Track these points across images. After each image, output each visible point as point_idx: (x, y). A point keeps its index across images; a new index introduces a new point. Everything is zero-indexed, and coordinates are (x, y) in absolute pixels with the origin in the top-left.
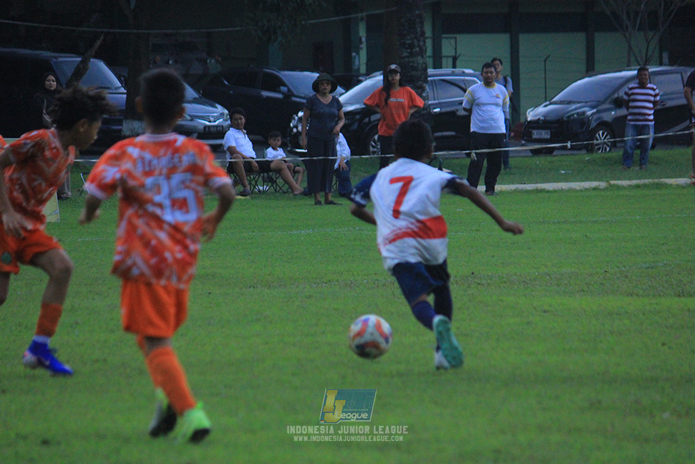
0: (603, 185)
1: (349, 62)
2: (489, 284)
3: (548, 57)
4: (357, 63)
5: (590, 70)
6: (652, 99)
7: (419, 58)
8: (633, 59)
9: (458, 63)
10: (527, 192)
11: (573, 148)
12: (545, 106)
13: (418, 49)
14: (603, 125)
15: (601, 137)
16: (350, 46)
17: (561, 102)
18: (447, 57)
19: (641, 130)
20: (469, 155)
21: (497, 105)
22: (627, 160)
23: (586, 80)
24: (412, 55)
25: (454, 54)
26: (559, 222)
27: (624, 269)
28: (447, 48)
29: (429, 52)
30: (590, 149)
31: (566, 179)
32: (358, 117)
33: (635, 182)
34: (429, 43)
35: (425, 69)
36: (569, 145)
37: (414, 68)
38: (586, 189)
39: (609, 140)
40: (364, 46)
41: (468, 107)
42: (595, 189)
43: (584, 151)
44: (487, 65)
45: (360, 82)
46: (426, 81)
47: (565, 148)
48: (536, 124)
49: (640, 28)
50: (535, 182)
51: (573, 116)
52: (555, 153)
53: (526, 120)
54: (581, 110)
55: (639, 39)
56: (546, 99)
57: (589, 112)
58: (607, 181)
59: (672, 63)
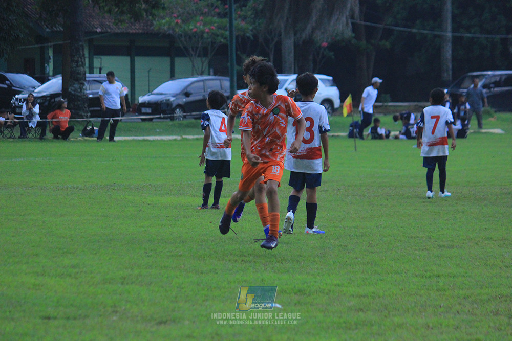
0: (179, 138)
1: (43, 69)
2: (119, 190)
3: (150, 69)
4: (48, 69)
5: (172, 77)
7: (82, 68)
8: (195, 72)
9: (102, 71)
10: (139, 140)
12: (149, 95)
13: (81, 63)
14: (179, 106)
15: (178, 112)
16: (44, 60)
17: (158, 94)
18: (96, 68)
23: (171, 82)
24: (77, 66)
25: (100, 66)
26: (156, 157)
27: (190, 182)
28: (97, 62)
29: (87, 65)
30: (172, 119)
31: (159, 134)
32: (48, 98)
33: (195, 137)
34: (87, 60)
35: (85, 74)
36: (162, 116)
37: (79, 73)
38: (170, 140)
39: (182, 114)
40: (51, 61)
42: (175, 140)
43: (169, 120)
45: (49, 80)
46: (85, 80)
47: (160, 118)
48: (144, 105)
49: (199, 56)
50: (144, 136)
51: (163, 101)
52: (154, 120)
53: (138, 102)
54: (168, 98)
55: (198, 62)
56: (149, 92)
57: (172, 99)
58: (181, 136)
59: (215, 74)
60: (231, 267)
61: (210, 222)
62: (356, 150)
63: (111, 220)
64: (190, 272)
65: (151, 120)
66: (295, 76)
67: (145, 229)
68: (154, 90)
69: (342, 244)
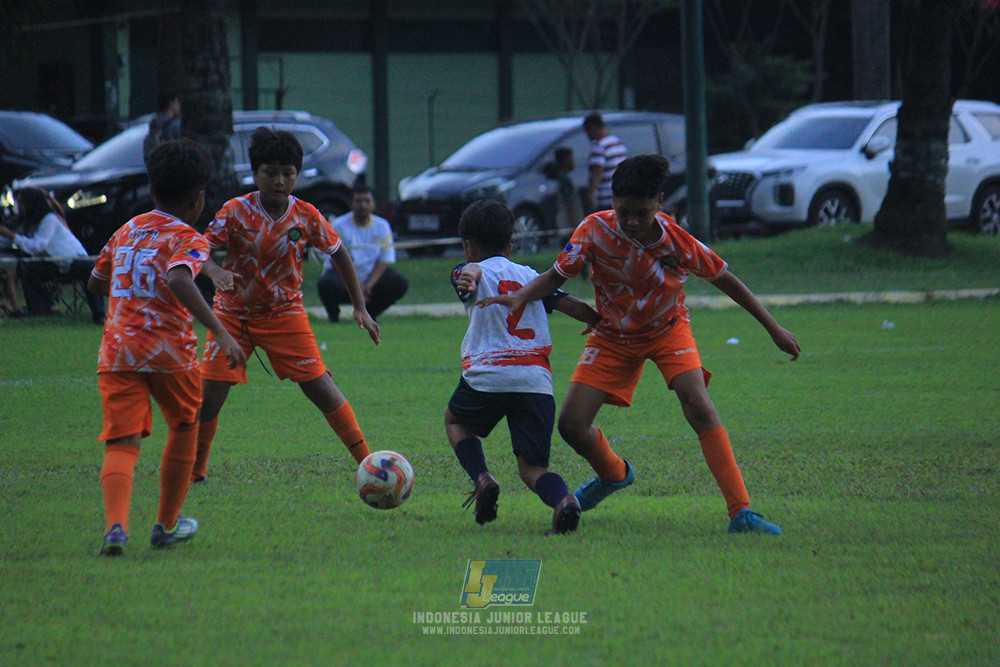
1: (99, 98)
3: (436, 93)
4: (113, 98)
5: (506, 116)
7: (219, 92)
8: (575, 98)
9: (286, 101)
12: (432, 175)
13: (215, 78)
14: (526, 208)
15: (523, 227)
16: (101, 71)
17: (456, 170)
18: (267, 91)
24: (205, 87)
25: (276, 85)
26: (450, 370)
28: (267, 75)
29: (236, 82)
34: (235, 71)
35: (229, 112)
37: (209, 110)
39: (536, 232)
40: (126, 70)
45: (117, 131)
46: (231, 132)
48: (417, 205)
49: (588, 48)
51: (476, 191)
52: (446, 253)
53: (399, 197)
54: (491, 182)
55: (586, 66)
56: (431, 163)
57: (504, 186)
59: (640, 106)
65: (438, 251)
66: (892, 108)
68: (446, 158)
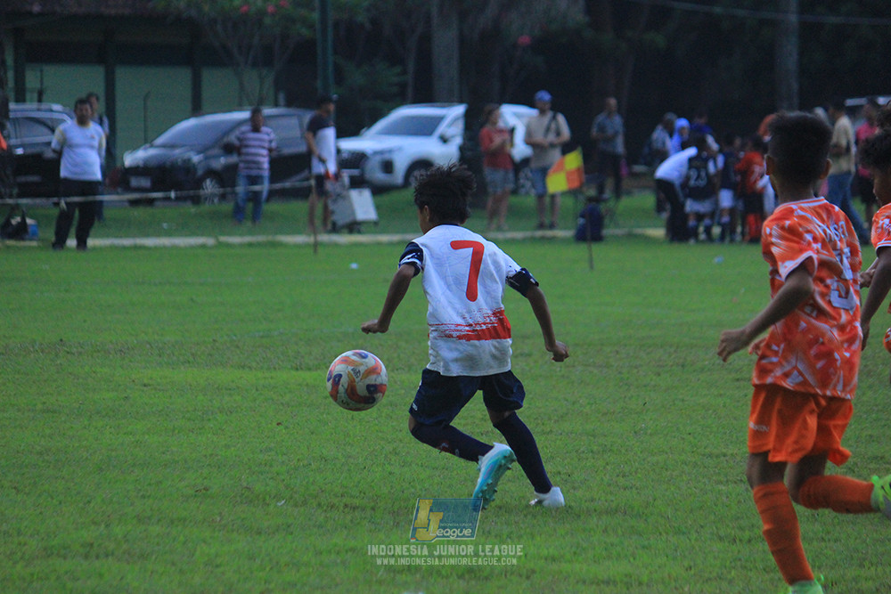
0: (210, 241)
3: (148, 94)
5: (197, 110)
6: (266, 145)
8: (244, 98)
9: (45, 96)
10: (124, 248)
11: (178, 199)
12: (147, 149)
14: (211, 173)
15: (209, 187)
17: (164, 146)
18: (32, 90)
19: (254, 180)
20: (57, 204)
21: (92, 147)
22: (238, 214)
23: (192, 122)
25: (40, 87)
26: (161, 284)
27: (234, 338)
28: (32, 79)
29: (11, 84)
30: (196, 200)
31: (168, 234)
33: (248, 239)
34: (10, 73)
35: (5, 103)
36: (173, 194)
38: (192, 247)
39: (217, 190)
41: (58, 148)
42: (203, 246)
43: (189, 203)
44: (81, 102)
46: (7, 117)
47: (168, 199)
48: (137, 171)
49: (255, 65)
50: (134, 236)
52: (157, 203)
53: (123, 165)
54: (187, 155)
55: (252, 78)
56: (146, 141)
57: (196, 158)
58: (216, 237)
59: (289, 104)
60: (321, 519)
61: (278, 424)
62: (592, 267)
63: (63, 419)
64: (233, 531)
65: (151, 202)
66: (459, 110)
67: (138, 437)
68: (157, 137)
69: (560, 469)
